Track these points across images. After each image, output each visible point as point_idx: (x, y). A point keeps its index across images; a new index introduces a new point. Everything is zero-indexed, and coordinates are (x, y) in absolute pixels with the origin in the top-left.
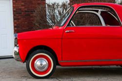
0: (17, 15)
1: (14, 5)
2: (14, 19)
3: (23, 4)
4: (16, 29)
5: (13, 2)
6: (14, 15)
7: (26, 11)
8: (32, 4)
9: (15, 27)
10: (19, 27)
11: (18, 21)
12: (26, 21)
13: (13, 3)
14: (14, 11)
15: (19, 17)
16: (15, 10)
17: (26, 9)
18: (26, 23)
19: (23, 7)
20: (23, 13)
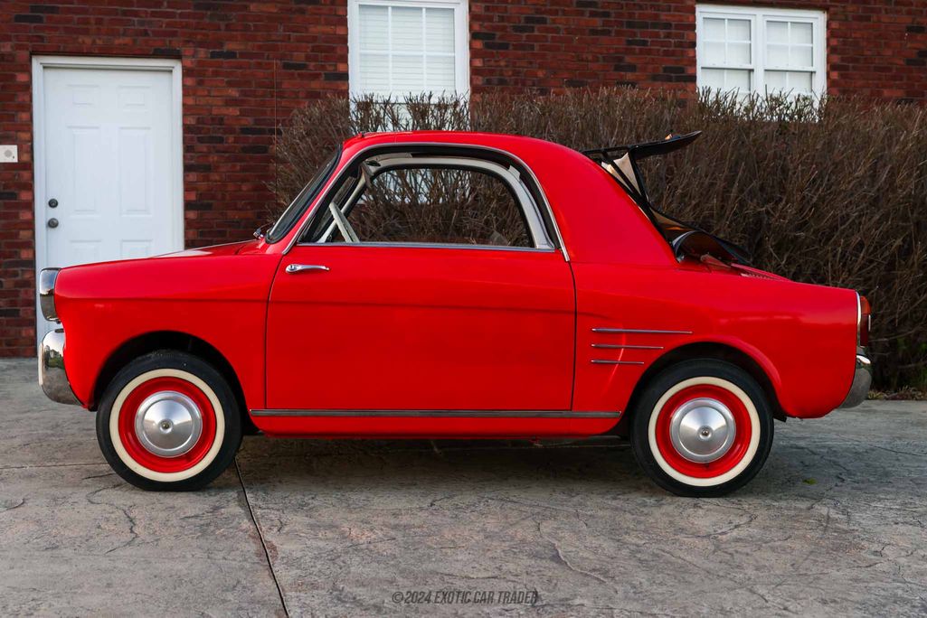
0: (203, 147)
1: (191, 101)
2: (187, 168)
3: (234, 93)
4: (192, 215)
5: (184, 86)
6: (188, 148)
7: (245, 130)
8: (281, 95)
9: (188, 206)
10: (209, 207)
11: (206, 179)
12: (244, 180)
13: (187, 91)
14: (187, 129)
15: (214, 158)
16: (192, 121)
17: (249, 121)
18: (244, 188)
19: (234, 111)
20: (231, 138)
